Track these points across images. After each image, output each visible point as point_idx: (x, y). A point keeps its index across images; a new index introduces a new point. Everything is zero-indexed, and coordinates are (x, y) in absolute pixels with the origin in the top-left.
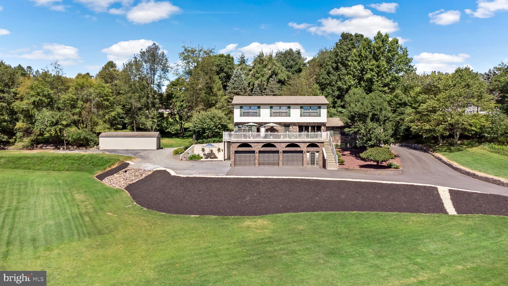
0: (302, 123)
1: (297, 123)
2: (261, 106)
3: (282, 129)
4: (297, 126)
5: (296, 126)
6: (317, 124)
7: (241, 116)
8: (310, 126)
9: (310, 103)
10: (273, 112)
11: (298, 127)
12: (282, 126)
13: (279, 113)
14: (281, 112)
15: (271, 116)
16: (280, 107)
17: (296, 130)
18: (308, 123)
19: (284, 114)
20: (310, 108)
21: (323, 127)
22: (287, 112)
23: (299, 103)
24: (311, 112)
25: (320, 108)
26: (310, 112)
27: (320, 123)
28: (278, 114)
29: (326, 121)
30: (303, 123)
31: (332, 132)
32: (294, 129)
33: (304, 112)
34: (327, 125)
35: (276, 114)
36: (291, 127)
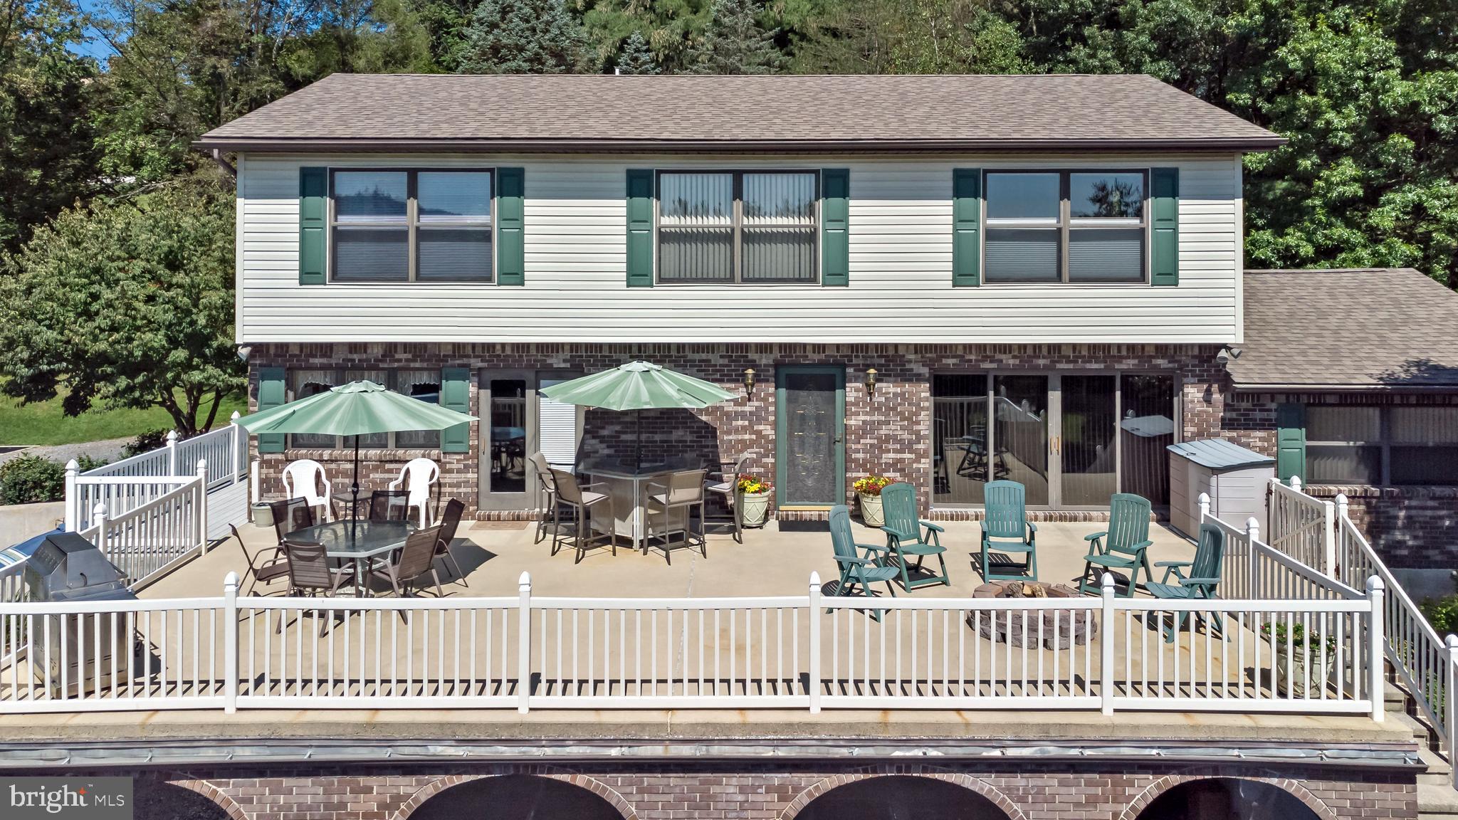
0: (968, 347)
1: (918, 348)
2: (534, 171)
3: (757, 417)
4: (919, 378)
5: (907, 376)
6: (1129, 364)
7: (309, 275)
8: (1055, 381)
9: (1059, 134)
10: (664, 237)
11: (923, 391)
12: (758, 379)
13: (723, 248)
14: (750, 238)
15: (637, 275)
16: (738, 175)
17: (911, 420)
18: (1037, 347)
19: (782, 255)
20: (1065, 193)
21: (1193, 393)
22: (811, 237)
23: (942, 131)
24: (1077, 235)
25: (1167, 185)
26: (1056, 235)
27: (1162, 350)
28: (716, 255)
29: (1235, 335)
30: (981, 348)
31: (1294, 440)
32: (889, 408)
33: (992, 235)
34: (1244, 375)
35: (691, 248)
36: (853, 391)
